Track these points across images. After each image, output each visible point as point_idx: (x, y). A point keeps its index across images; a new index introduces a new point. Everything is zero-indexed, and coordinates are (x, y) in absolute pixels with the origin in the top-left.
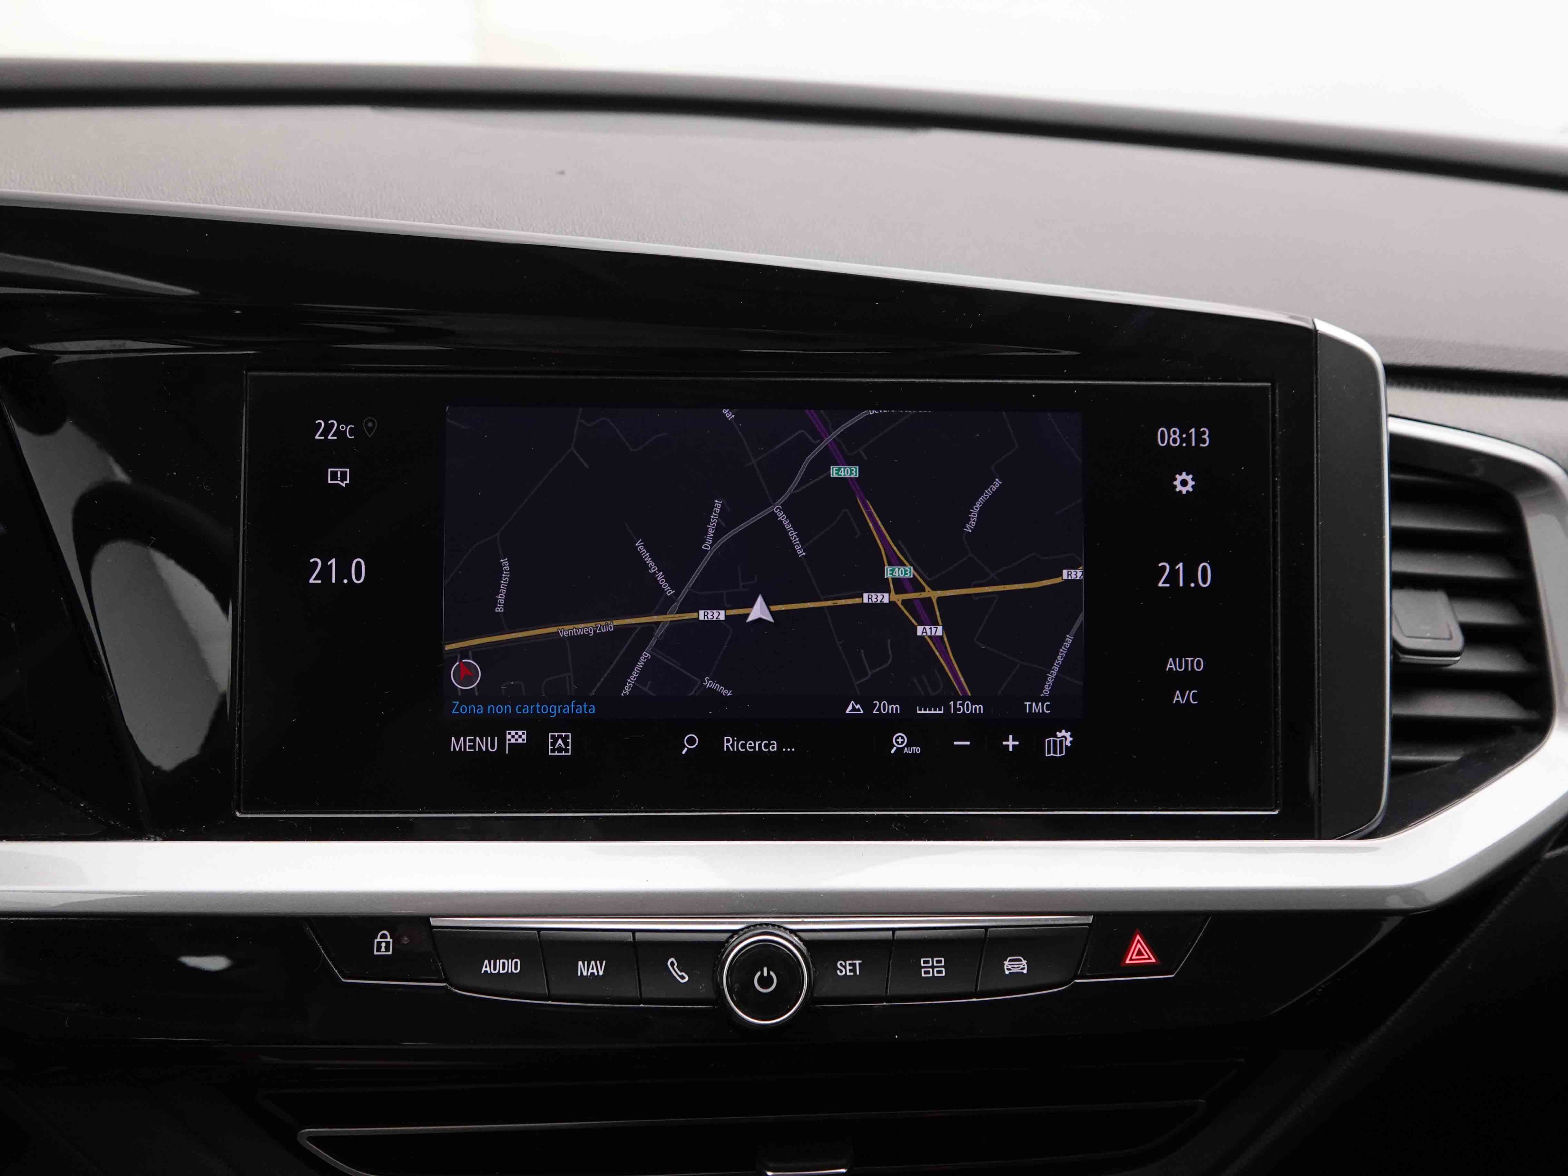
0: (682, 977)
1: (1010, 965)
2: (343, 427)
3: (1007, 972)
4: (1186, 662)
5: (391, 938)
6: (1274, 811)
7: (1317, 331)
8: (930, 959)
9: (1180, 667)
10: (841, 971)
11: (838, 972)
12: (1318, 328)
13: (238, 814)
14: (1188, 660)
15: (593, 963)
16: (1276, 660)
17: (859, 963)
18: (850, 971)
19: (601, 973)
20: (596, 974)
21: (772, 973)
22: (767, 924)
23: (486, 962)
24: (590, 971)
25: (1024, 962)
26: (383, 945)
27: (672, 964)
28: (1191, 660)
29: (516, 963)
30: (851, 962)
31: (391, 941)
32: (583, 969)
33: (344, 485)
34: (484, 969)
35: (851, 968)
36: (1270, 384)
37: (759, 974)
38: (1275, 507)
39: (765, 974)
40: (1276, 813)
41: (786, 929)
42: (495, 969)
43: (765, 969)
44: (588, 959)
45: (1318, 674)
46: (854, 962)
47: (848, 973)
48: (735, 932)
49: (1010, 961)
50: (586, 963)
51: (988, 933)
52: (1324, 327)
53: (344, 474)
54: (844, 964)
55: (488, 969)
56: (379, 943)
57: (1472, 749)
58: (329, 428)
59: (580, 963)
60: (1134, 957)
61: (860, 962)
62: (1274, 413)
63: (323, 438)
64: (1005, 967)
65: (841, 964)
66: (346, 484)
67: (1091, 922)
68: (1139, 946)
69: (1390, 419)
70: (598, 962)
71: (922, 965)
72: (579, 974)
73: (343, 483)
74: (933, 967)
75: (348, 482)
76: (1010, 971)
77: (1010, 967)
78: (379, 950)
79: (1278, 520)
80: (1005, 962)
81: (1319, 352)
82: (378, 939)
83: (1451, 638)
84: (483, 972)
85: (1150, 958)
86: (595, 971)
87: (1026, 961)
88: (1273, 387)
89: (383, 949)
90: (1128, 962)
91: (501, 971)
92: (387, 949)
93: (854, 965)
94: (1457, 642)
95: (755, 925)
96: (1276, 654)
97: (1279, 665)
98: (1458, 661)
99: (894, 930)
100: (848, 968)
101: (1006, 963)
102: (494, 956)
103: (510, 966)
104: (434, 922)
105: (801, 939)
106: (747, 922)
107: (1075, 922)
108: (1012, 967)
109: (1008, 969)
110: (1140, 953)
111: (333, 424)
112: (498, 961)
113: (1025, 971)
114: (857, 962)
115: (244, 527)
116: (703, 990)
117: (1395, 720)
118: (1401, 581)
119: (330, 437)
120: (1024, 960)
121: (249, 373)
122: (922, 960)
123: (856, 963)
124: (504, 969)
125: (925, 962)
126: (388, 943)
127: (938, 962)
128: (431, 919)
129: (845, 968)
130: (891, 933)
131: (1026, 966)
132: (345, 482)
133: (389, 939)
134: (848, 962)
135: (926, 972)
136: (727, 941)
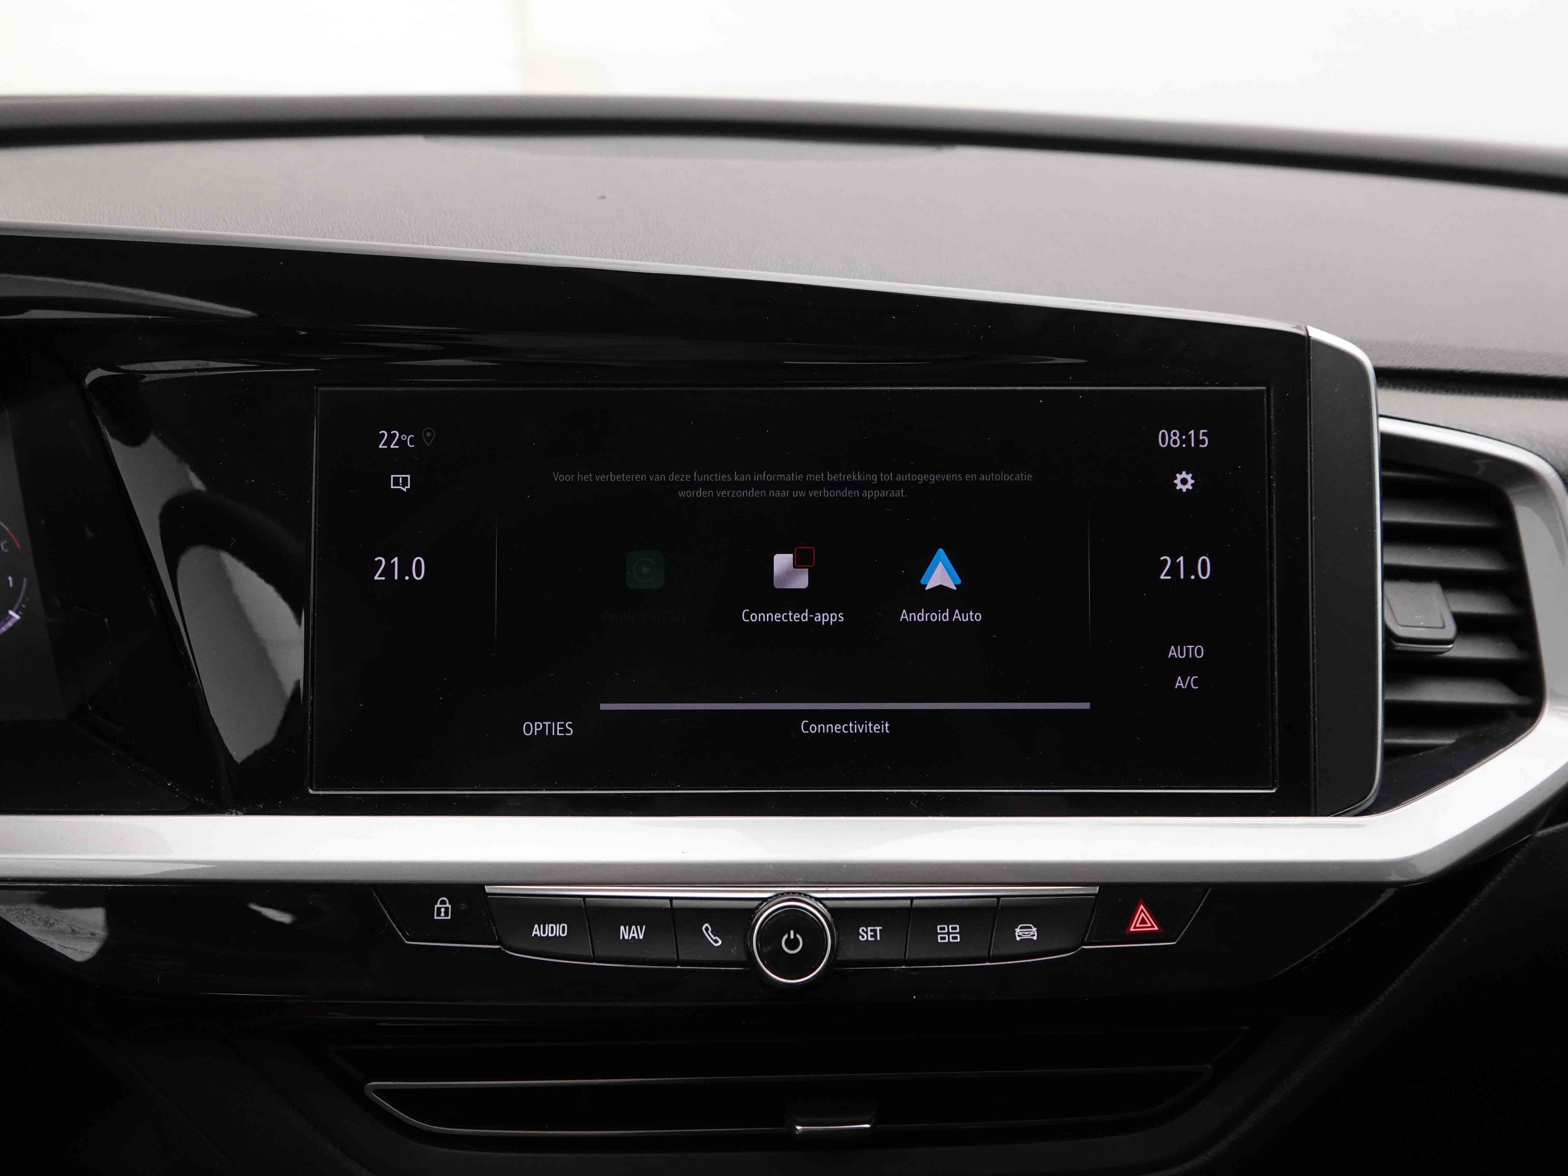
0: (716, 941)
1: (1021, 932)
2: (404, 437)
3: (1018, 939)
4: (1188, 649)
5: (450, 904)
6: (1272, 790)
7: (1310, 337)
8: (946, 927)
9: (1182, 654)
10: (863, 937)
11: (860, 937)
12: (1311, 334)
13: (311, 791)
14: (1189, 648)
15: (634, 927)
16: (1272, 647)
17: (880, 930)
18: (872, 936)
19: (641, 937)
20: (637, 938)
21: (798, 936)
22: (794, 893)
23: (536, 926)
24: (631, 935)
25: (1034, 929)
26: (443, 910)
27: (707, 929)
28: (1192, 648)
29: (564, 927)
30: (872, 928)
31: (450, 906)
32: (625, 933)
33: (405, 490)
34: (534, 933)
35: (873, 934)
36: (1265, 388)
37: (786, 937)
38: (1270, 504)
39: (792, 937)
40: (1274, 791)
41: (811, 897)
42: (544, 933)
43: (792, 932)
44: (629, 924)
45: (1313, 659)
46: (876, 928)
47: (870, 939)
48: (764, 900)
49: (1021, 928)
50: (627, 927)
51: (1000, 902)
52: (1316, 334)
53: (405, 479)
54: (865, 930)
55: (538, 933)
56: (439, 909)
57: (1465, 733)
58: (391, 437)
59: (622, 928)
60: (1138, 925)
61: (881, 928)
62: (1269, 414)
63: (386, 447)
64: (1017, 934)
65: (863, 930)
66: (407, 489)
67: (1097, 892)
68: (1143, 915)
69: (1381, 419)
70: (639, 927)
71: (939, 931)
72: (621, 938)
73: (404, 488)
74: (948, 933)
75: (409, 487)
76: (1021, 938)
77: (1021, 934)
78: (439, 914)
79: (1274, 516)
80: (1016, 929)
81: (1311, 357)
82: (438, 905)
83: (1443, 627)
84: (533, 935)
85: (1153, 927)
86: (636, 935)
87: (1036, 929)
88: (1268, 390)
89: (443, 914)
90: (1132, 929)
91: (550, 935)
92: (446, 914)
93: (874, 931)
94: (1450, 631)
95: (783, 894)
96: (1272, 642)
97: (1275, 651)
98: (1451, 648)
99: (912, 899)
100: (870, 933)
101: (1018, 930)
102: (544, 922)
103: (559, 930)
104: (488, 889)
105: (825, 906)
106: (775, 891)
107: (1082, 892)
108: (1023, 934)
109: (1019, 936)
110: (1143, 921)
111: (395, 434)
112: (547, 925)
113: (1035, 938)
114: (878, 928)
115: (315, 529)
116: (736, 953)
117: (1387, 705)
118: (1393, 573)
119: (392, 446)
120: (1034, 927)
121: (319, 389)
122: (939, 927)
123: (876, 930)
124: (552, 933)
125: (941, 929)
126: (447, 909)
127: (953, 928)
128: (486, 887)
129: (866, 934)
130: (909, 901)
131: (1036, 933)
132: (406, 487)
133: (448, 905)
134: (869, 929)
135: (942, 938)
136: (757, 908)
